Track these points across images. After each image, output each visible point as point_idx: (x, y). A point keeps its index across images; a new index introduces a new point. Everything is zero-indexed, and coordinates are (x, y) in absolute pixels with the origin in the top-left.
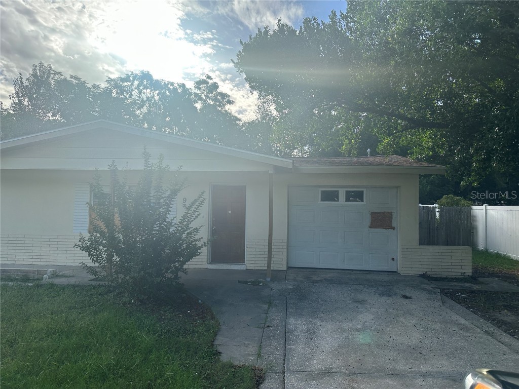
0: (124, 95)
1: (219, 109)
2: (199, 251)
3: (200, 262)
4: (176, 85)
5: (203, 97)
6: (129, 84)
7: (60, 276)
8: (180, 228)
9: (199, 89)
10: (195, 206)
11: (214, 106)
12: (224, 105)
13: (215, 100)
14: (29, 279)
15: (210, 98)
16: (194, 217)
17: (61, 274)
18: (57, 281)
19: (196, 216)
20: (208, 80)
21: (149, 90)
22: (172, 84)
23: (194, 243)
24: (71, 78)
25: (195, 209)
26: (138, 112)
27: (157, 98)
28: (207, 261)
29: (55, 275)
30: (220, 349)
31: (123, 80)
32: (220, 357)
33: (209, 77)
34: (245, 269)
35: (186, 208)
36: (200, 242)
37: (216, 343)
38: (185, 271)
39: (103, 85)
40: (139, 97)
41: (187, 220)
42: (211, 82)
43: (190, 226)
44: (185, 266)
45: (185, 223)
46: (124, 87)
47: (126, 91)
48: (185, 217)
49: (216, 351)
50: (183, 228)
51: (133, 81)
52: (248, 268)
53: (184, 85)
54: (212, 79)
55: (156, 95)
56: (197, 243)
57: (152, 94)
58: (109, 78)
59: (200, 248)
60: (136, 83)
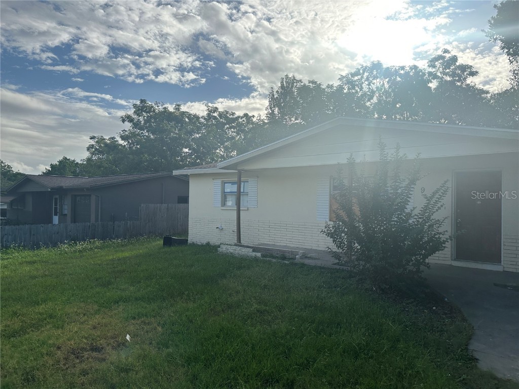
0: (355, 90)
1: (459, 84)
2: (444, 245)
3: (443, 257)
4: (408, 68)
5: (439, 74)
6: (359, 77)
7: (308, 257)
8: (420, 220)
9: (434, 66)
10: (437, 196)
11: (452, 83)
12: (465, 79)
13: (453, 75)
14: (286, 258)
15: (446, 74)
16: (436, 208)
17: (309, 256)
18: (307, 261)
19: (438, 207)
20: (444, 54)
21: (378, 80)
22: (403, 68)
23: (437, 236)
24: (309, 83)
25: (437, 199)
26: (368, 104)
27: (387, 86)
28: (452, 256)
29: (305, 256)
30: (477, 355)
31: (353, 75)
32: (477, 364)
33: (446, 51)
34: (502, 270)
35: (426, 198)
36: (444, 236)
37: (471, 347)
38: (428, 266)
39: (336, 83)
40: (369, 88)
41: (428, 211)
42: (448, 56)
43: (432, 217)
44: (427, 261)
45: (427, 214)
46: (355, 81)
47: (357, 85)
48: (426, 208)
49: (472, 356)
50: (424, 220)
51: (363, 73)
52: (506, 270)
53: (415, 67)
54: (449, 53)
55: (386, 83)
56: (441, 236)
57: (382, 83)
58: (341, 76)
59: (444, 242)
60: (366, 74)
